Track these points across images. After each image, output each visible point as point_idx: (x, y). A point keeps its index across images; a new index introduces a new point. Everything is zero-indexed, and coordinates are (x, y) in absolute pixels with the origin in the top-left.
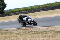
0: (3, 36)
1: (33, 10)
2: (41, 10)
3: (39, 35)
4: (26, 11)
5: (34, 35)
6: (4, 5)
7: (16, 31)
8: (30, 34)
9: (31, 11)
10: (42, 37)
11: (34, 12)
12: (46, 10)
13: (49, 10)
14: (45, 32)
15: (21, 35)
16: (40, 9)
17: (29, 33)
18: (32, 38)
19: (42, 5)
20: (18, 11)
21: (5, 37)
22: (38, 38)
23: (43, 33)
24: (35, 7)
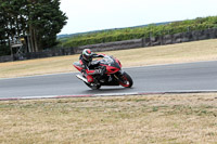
0: (67, 117)
1: (153, 39)
2: (181, 37)
3: (193, 118)
4: (129, 41)
5: (175, 117)
6: (57, 20)
7: (109, 104)
8: (159, 113)
9: (148, 40)
10: (205, 126)
11: (159, 44)
12: (198, 40)
13: (208, 37)
14: (210, 110)
15: (128, 116)
16: (178, 34)
17: (155, 110)
18: (169, 128)
19: (186, 22)
20: (104, 40)
21: (76, 123)
22: (192, 128)
23: (203, 112)
24: (160, 28)
